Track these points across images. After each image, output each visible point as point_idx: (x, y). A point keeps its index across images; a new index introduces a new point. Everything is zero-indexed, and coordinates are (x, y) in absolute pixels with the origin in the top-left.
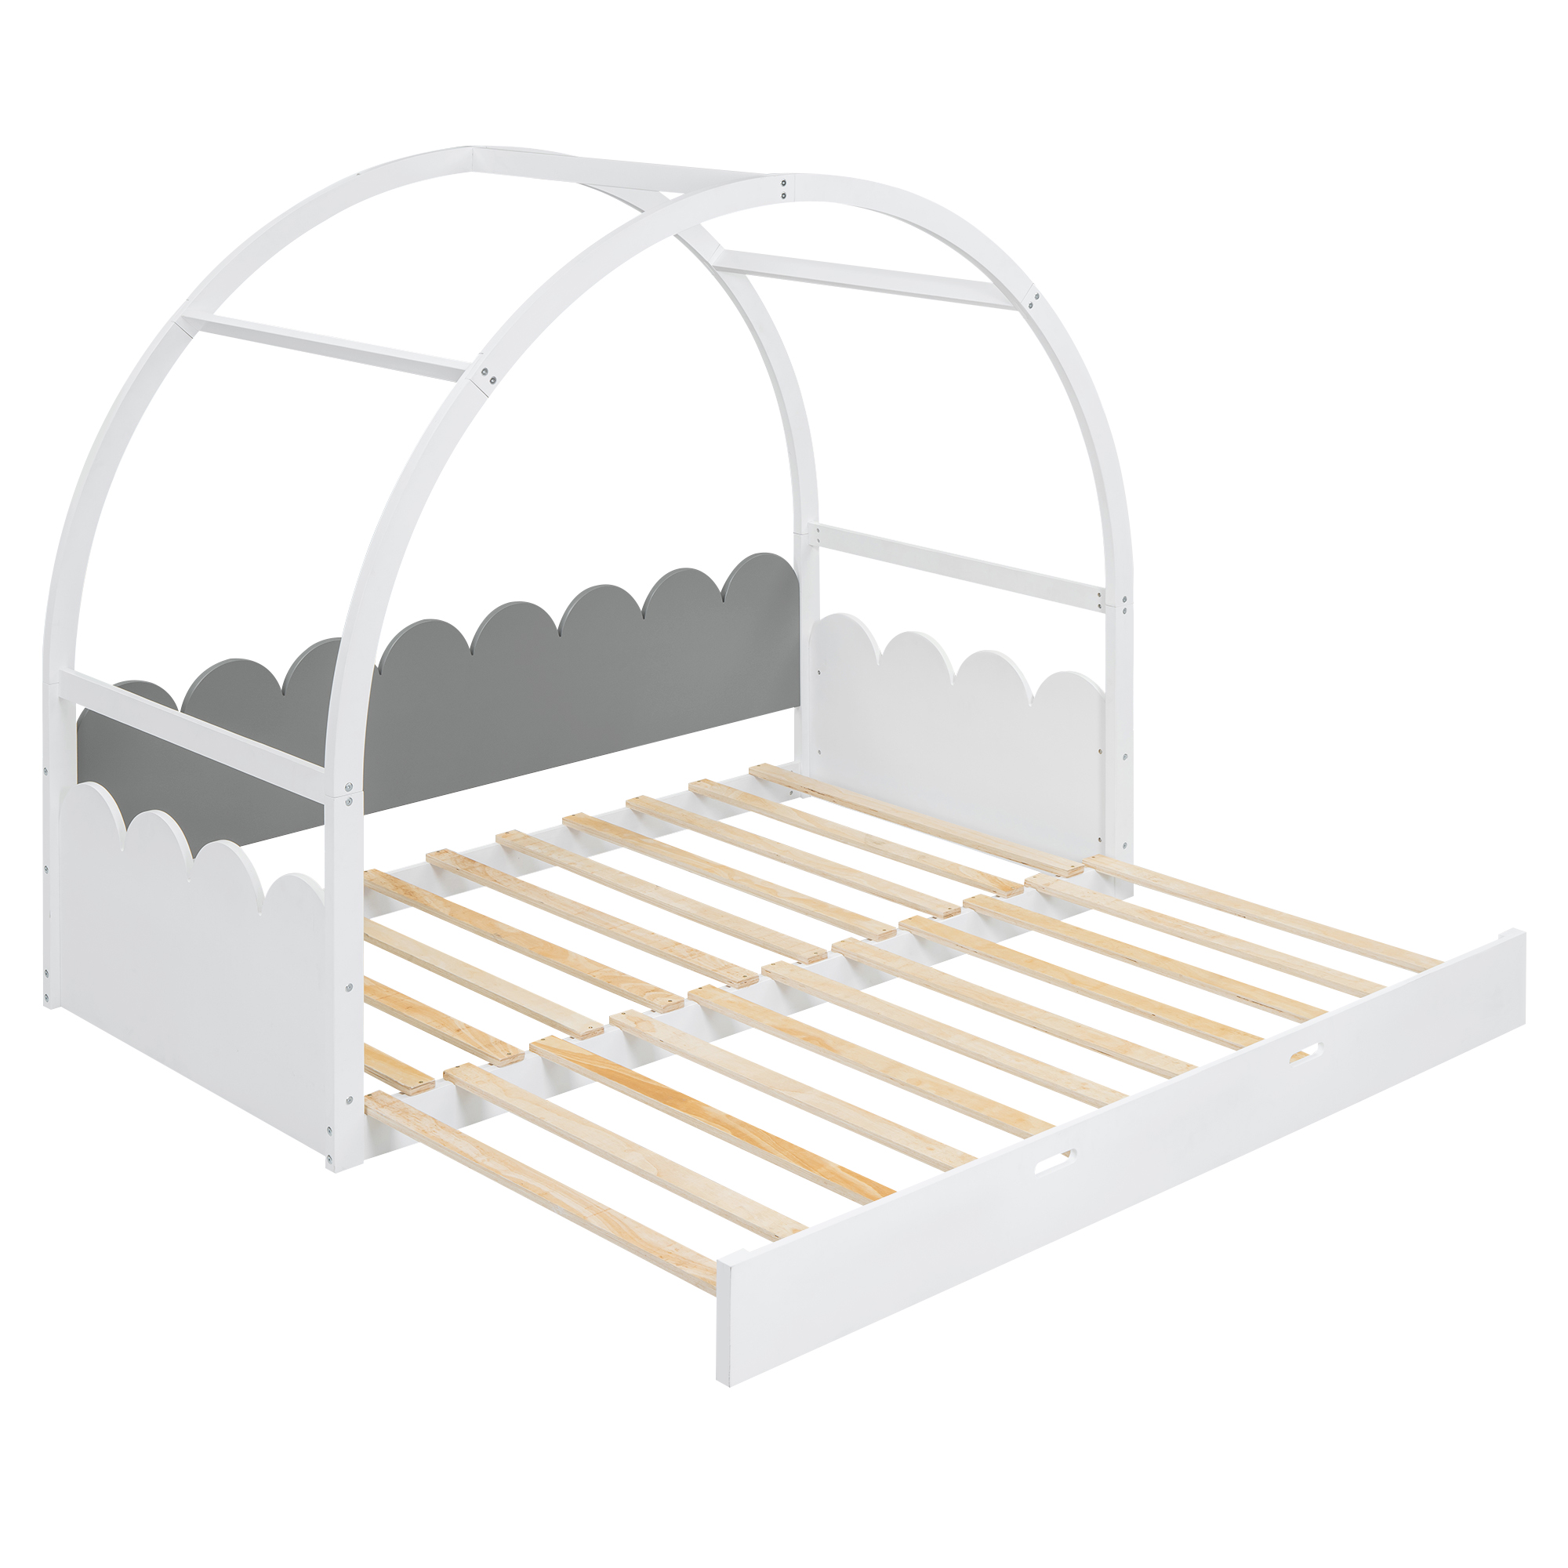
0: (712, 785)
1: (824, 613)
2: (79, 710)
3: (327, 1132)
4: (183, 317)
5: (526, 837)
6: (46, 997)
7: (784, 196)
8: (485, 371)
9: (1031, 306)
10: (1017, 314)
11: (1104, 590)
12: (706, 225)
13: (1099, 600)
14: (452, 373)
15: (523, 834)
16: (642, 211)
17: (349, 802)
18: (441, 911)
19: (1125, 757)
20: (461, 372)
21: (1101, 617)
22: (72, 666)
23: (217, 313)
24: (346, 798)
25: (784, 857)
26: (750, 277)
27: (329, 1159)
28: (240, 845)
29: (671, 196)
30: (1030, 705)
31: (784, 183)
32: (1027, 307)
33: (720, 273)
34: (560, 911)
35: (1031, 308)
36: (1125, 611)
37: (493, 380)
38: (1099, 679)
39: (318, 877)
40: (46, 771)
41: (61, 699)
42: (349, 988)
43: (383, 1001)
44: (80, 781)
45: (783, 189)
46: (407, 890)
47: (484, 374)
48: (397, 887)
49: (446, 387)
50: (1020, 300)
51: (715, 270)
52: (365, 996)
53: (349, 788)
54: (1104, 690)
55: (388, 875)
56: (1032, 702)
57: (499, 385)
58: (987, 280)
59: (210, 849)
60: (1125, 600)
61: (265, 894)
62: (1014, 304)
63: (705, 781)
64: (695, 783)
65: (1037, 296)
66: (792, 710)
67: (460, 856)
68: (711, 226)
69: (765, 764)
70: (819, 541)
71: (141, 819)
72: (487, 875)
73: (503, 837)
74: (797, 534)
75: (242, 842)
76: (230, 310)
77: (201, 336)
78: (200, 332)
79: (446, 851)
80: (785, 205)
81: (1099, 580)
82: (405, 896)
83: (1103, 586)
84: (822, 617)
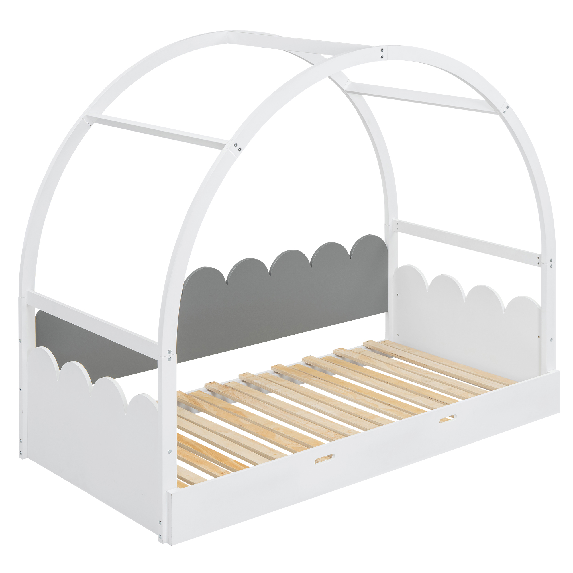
0: (345, 351)
1: (400, 265)
2: (37, 310)
3: (159, 523)
4: (86, 116)
5: (253, 376)
6: (21, 453)
7: (382, 57)
8: (236, 145)
9: (505, 112)
10: (497, 117)
11: (541, 255)
12: (344, 71)
13: (538, 261)
14: (220, 146)
15: (252, 374)
16: (313, 65)
17: (170, 359)
18: (213, 412)
19: (551, 340)
20: (224, 145)
21: (539, 269)
22: (33, 288)
23: (103, 114)
24: (168, 357)
25: (381, 388)
26: (362, 95)
27: (160, 536)
28: (114, 378)
29: (327, 57)
30: (504, 313)
31: (382, 50)
32: (502, 113)
33: (349, 94)
34: (271, 414)
35: (504, 113)
36: (551, 266)
37: (240, 149)
38: (538, 300)
39: (154, 396)
40: (20, 341)
41: (28, 305)
42: (170, 452)
43: (185, 458)
44: (37, 346)
45: (382, 54)
46: (196, 402)
47: (235, 146)
48: (191, 400)
49: (216, 152)
50: (499, 109)
51: (346, 93)
52: (177, 456)
53: (169, 352)
54: (541, 306)
55: (186, 394)
56: (504, 312)
57: (243, 151)
58: (482, 99)
59: (101, 381)
60: (551, 260)
61: (128, 404)
62: (496, 111)
63: (341, 349)
64: (336, 350)
65: (508, 107)
66: (385, 313)
67: (221, 385)
68: (345, 72)
69: (371, 341)
70: (398, 229)
71: (67, 365)
72: (234, 395)
73: (242, 376)
74: (387, 225)
75: (115, 377)
76: (109, 113)
77: (95, 125)
78: (95, 123)
79: (214, 382)
80: (383, 62)
81: (538, 251)
82: (195, 405)
83: (541, 254)
84: (399, 267)
